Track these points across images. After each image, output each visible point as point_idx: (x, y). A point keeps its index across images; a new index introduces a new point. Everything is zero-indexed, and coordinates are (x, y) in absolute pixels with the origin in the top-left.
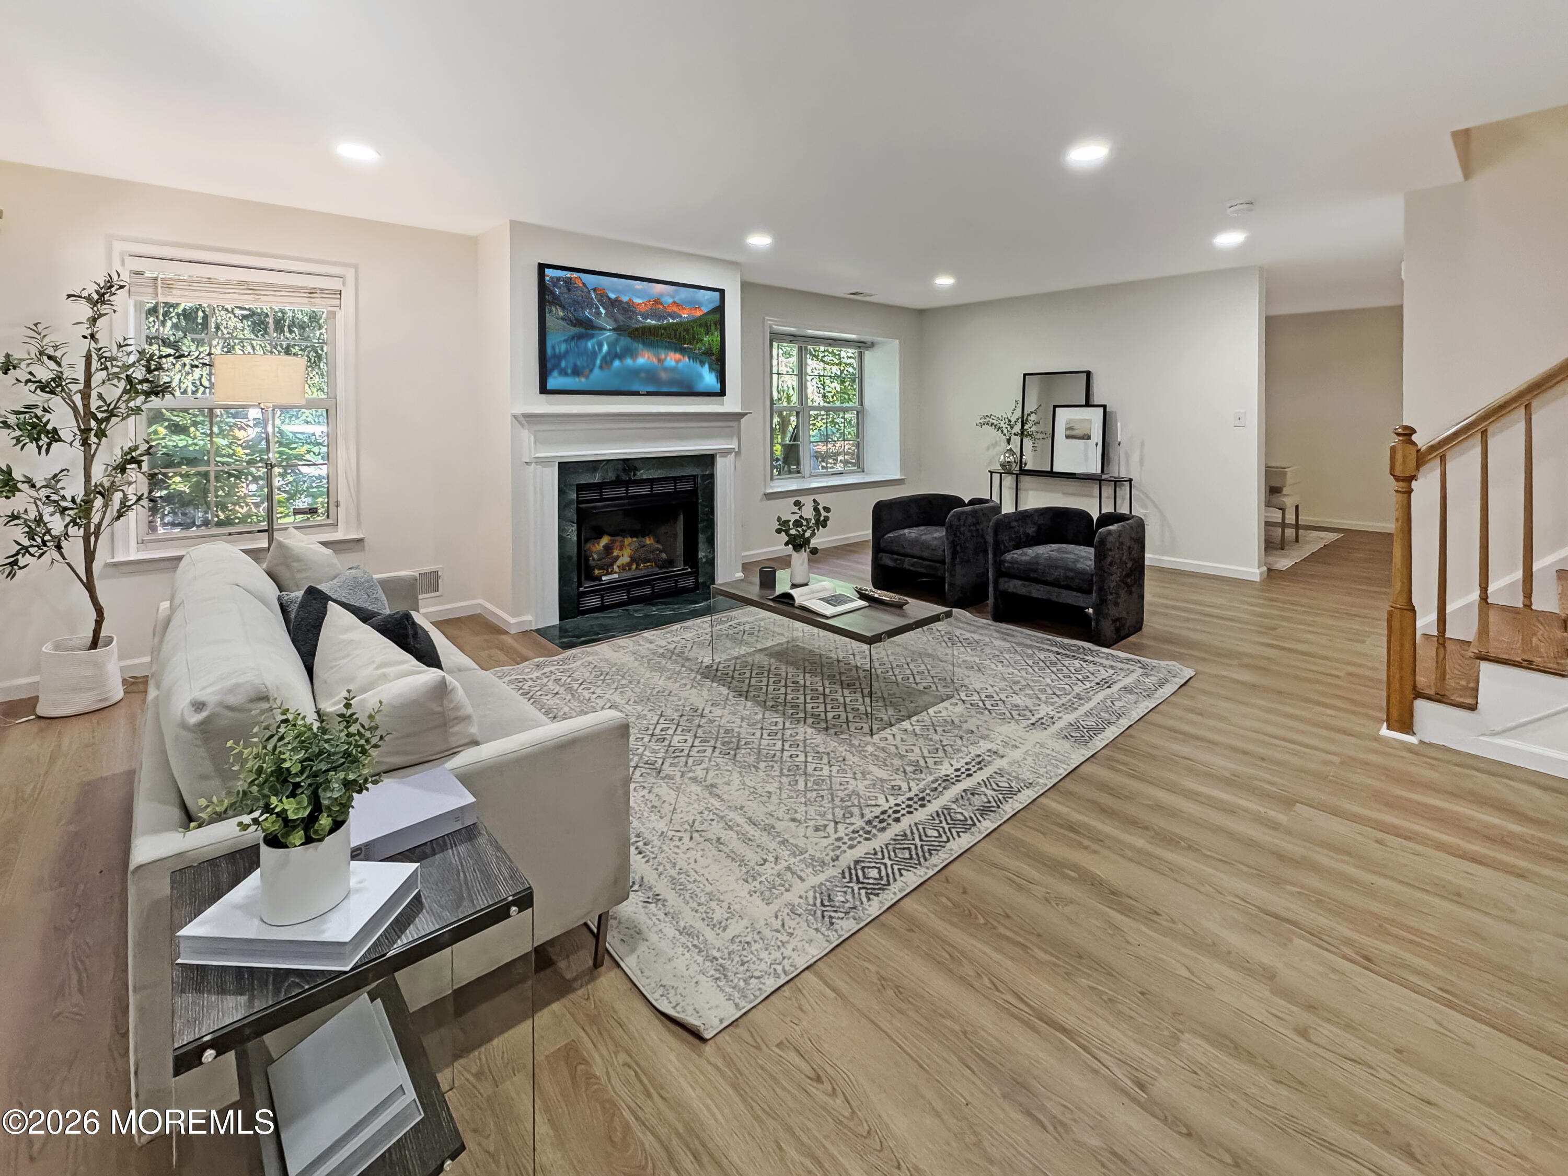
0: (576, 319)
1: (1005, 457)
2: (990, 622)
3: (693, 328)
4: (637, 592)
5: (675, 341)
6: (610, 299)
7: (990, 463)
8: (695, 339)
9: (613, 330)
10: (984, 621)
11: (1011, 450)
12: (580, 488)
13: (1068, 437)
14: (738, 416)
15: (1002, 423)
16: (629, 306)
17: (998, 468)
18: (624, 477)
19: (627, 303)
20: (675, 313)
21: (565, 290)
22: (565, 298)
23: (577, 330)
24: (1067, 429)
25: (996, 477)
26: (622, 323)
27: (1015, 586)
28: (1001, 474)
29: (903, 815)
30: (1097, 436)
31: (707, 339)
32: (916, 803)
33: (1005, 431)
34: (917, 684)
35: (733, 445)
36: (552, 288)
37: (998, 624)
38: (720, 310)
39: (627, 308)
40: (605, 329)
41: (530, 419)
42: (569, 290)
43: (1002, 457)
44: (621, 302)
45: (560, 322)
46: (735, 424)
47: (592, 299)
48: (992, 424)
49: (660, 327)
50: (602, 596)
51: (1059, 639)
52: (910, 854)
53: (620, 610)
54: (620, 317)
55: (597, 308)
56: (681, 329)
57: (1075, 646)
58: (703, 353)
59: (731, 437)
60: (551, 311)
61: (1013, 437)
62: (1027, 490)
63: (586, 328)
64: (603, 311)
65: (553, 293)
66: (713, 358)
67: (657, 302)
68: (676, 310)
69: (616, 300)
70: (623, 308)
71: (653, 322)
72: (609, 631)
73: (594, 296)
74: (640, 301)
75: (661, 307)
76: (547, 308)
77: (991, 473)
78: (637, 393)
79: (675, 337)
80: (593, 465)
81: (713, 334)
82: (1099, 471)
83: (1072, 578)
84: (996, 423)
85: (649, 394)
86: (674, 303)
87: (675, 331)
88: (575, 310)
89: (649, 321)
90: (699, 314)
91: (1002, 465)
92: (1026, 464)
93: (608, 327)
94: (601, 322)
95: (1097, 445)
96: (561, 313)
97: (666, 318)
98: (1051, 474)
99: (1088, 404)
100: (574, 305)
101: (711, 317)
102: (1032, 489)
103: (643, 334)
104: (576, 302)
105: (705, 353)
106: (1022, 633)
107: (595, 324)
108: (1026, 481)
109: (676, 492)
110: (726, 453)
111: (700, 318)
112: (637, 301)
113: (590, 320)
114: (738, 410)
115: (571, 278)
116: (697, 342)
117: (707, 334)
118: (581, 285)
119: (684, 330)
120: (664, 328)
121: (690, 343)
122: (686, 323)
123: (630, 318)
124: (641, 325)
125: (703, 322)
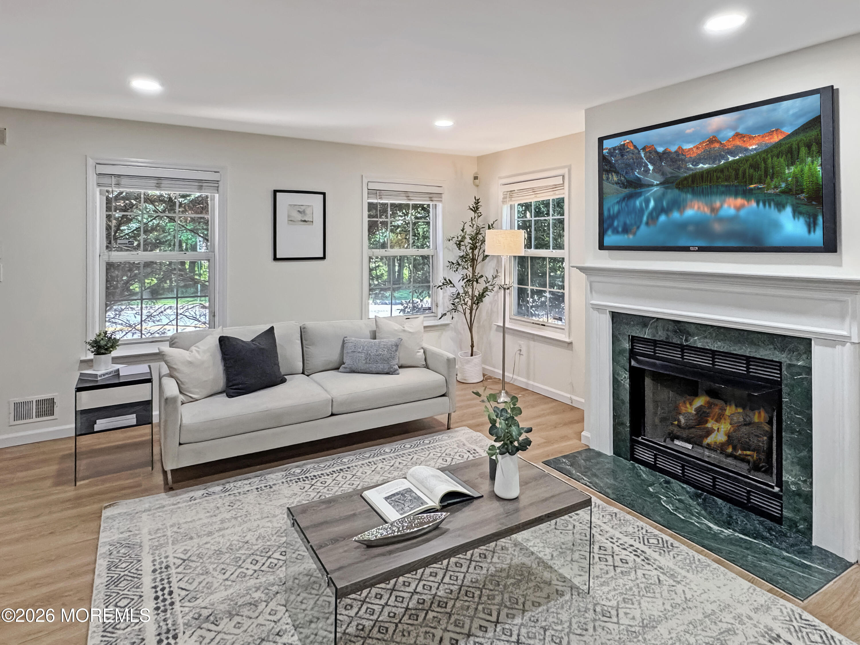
0: (628, 181)
3: (765, 160)
5: (736, 183)
6: (658, 153)
8: (770, 174)
9: (660, 184)
14: (852, 287)
16: (679, 155)
19: (676, 152)
20: (737, 147)
22: (619, 164)
23: (627, 191)
26: (669, 176)
31: (790, 171)
36: (609, 158)
39: (677, 158)
40: (652, 185)
41: (585, 271)
42: (622, 156)
44: (670, 153)
45: (615, 186)
46: (848, 298)
47: (642, 158)
49: (715, 170)
54: (668, 170)
55: (646, 166)
56: (747, 166)
58: (783, 192)
60: (608, 179)
63: (636, 187)
64: (651, 167)
65: (609, 162)
66: (802, 196)
67: (713, 140)
68: (738, 143)
69: (664, 153)
70: (672, 160)
73: (643, 155)
75: (717, 145)
76: (605, 177)
78: (687, 249)
79: (737, 178)
81: (803, 161)
85: (701, 249)
86: (737, 135)
87: (737, 170)
88: (626, 173)
89: (701, 165)
90: (776, 139)
93: (656, 182)
94: (649, 179)
96: (615, 179)
97: (723, 157)
100: (626, 168)
101: (801, 137)
103: (693, 182)
104: (628, 165)
105: (787, 192)
107: (643, 182)
111: (779, 144)
112: (687, 147)
113: (639, 179)
115: (624, 145)
116: (772, 179)
117: (793, 164)
118: (632, 148)
119: (751, 166)
120: (721, 170)
121: (760, 182)
122: (753, 157)
123: (679, 168)
124: (691, 172)
125: (784, 148)
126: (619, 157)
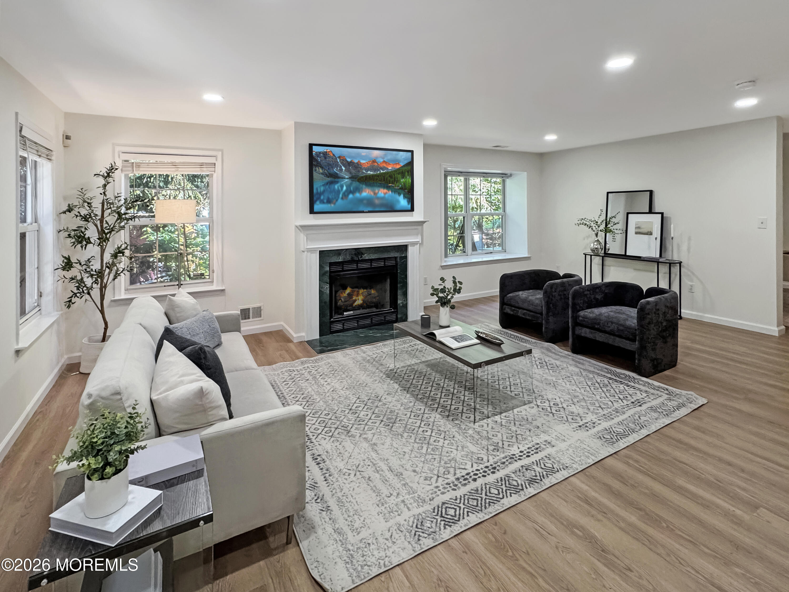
0: (329, 174)
1: (594, 245)
2: (570, 353)
3: (394, 175)
4: (362, 322)
5: (384, 182)
6: (347, 162)
7: (585, 248)
8: (396, 181)
9: (350, 178)
10: (566, 352)
11: (598, 241)
12: (331, 264)
13: (636, 233)
14: (421, 223)
15: (592, 223)
16: (358, 165)
17: (589, 251)
18: (356, 259)
19: (357, 163)
20: (384, 167)
21: (324, 159)
22: (324, 162)
23: (329, 179)
24: (636, 228)
25: (588, 258)
26: (354, 174)
27: (585, 332)
28: (591, 255)
29: (479, 477)
30: (657, 233)
31: (403, 180)
32: (490, 470)
33: (594, 228)
34: (511, 391)
35: (418, 239)
36: (316, 158)
37: (575, 355)
38: (411, 164)
39: (357, 166)
40: (345, 178)
41: (304, 228)
42: (325, 158)
43: (592, 245)
44: (354, 163)
45: (321, 175)
46: (419, 227)
47: (338, 162)
48: (585, 224)
49: (376, 175)
50: (343, 324)
51: (613, 369)
52: (477, 503)
53: (352, 332)
54: (353, 171)
55: (341, 167)
56: (388, 176)
57: (624, 374)
58: (400, 189)
59: (417, 235)
60: (316, 170)
61: (600, 233)
62: (609, 266)
63: (335, 178)
64: (344, 168)
65: (317, 160)
66: (406, 191)
67: (374, 161)
68: (385, 165)
69: (351, 162)
70: (355, 166)
71: (372, 173)
72: (344, 344)
73: (339, 161)
74: (365, 162)
75: (376, 164)
76: (314, 169)
77: (586, 255)
78: (363, 212)
79: (384, 181)
80: (338, 252)
81: (406, 178)
82: (658, 256)
83: (622, 330)
84: (588, 223)
85: (369, 212)
86: (384, 161)
87: (384, 177)
88: (329, 169)
89: (369, 172)
90: (398, 167)
91: (593, 250)
92: (609, 250)
93: (346, 177)
94: (343, 174)
95: (656, 239)
96: (321, 171)
97: (379, 170)
98: (625, 256)
99: (651, 212)
100: (328, 166)
101: (406, 168)
102: (612, 266)
103: (366, 179)
104: (329, 165)
105: (401, 189)
106: (590, 362)
107: (339, 176)
108: (608, 261)
109: (385, 266)
110: (414, 244)
111: (399, 169)
112: (363, 162)
113: (337, 174)
114: (422, 220)
115: (326, 152)
116: (397, 183)
117: (403, 178)
118: (332, 155)
119: (390, 176)
120: (378, 176)
121: (393, 183)
122: (391, 172)
123: (359, 171)
124: (365, 175)
125: (401, 171)
126: (323, 158)
